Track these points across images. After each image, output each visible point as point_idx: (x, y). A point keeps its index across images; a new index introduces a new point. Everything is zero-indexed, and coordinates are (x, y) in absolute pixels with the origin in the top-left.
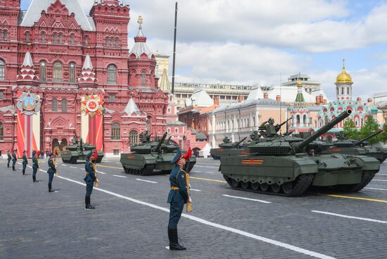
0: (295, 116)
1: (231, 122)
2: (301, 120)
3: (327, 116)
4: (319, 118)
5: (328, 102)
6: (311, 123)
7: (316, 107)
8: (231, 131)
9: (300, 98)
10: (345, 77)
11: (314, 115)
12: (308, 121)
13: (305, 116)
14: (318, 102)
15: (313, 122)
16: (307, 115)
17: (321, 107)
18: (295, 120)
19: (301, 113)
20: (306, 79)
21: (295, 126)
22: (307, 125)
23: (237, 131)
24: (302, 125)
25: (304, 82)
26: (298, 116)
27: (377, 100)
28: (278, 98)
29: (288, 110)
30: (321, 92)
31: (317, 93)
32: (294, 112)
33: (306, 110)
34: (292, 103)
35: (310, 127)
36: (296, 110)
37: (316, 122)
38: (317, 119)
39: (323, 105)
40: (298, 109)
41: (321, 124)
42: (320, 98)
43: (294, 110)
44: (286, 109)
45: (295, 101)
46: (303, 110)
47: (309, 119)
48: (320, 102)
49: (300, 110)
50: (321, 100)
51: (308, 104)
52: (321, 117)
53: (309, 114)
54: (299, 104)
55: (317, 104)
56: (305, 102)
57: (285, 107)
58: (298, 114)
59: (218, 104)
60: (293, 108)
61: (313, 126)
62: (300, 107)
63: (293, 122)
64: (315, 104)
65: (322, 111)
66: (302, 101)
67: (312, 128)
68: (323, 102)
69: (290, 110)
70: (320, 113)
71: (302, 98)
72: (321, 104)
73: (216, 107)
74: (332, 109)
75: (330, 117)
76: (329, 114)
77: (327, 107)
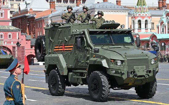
0: (136, 21)
2: (143, 25)
4: (162, 23)
6: (152, 28)
7: (158, 12)
12: (149, 26)
13: (146, 21)
14: (161, 6)
15: (155, 28)
16: (149, 21)
17: (163, 12)
18: (137, 26)
19: (143, 17)
21: (136, 32)
22: (149, 30)
24: (143, 31)
26: (139, 21)
29: (129, 14)
32: (135, 17)
33: (148, 15)
34: (134, 7)
35: (152, 33)
36: (137, 15)
37: (158, 28)
38: (159, 24)
39: (166, 10)
40: (139, 13)
41: (163, 29)
42: (163, 2)
43: (135, 15)
44: (127, 14)
45: (136, 5)
46: (144, 15)
47: (151, 25)
48: (163, 7)
49: (141, 15)
50: (164, 5)
51: (150, 9)
52: (163, 23)
53: (151, 19)
54: (140, 9)
55: (159, 8)
56: (147, 7)
57: (125, 12)
58: (139, 18)
59: (55, 8)
60: (134, 13)
61: (155, 32)
62: (142, 11)
63: (134, 28)
64: (157, 8)
65: (165, 16)
66: (144, 5)
67: (155, 34)
68: (165, 7)
69: (131, 15)
70: (163, 18)
71: (143, 2)
72: (163, 8)
73: (52, 11)
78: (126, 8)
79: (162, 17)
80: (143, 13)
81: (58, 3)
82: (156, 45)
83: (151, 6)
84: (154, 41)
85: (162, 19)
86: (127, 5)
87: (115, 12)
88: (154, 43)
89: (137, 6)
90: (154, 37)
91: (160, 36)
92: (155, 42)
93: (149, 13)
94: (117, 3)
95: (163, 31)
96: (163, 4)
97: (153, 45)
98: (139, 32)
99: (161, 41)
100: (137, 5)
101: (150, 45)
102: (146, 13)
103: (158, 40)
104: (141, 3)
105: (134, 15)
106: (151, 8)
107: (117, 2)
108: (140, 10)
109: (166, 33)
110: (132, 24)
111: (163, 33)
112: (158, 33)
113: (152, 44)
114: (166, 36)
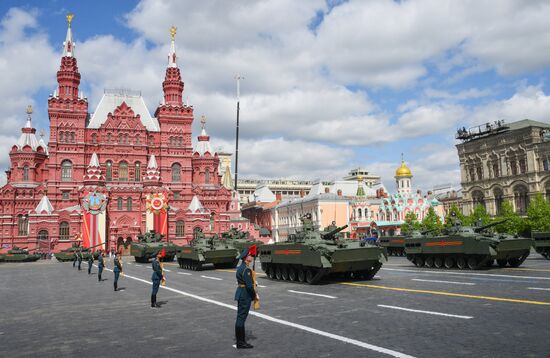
0: (357, 210)
1: (293, 217)
2: (363, 213)
3: (388, 210)
4: (381, 211)
5: (388, 195)
6: (372, 216)
7: (377, 201)
8: (294, 226)
9: (360, 192)
10: (404, 171)
11: (375, 208)
12: (369, 214)
13: (366, 210)
14: (379, 195)
15: (375, 215)
16: (369, 209)
17: (381, 201)
18: (357, 214)
19: (363, 206)
20: (366, 173)
21: (357, 219)
22: (369, 218)
24: (363, 219)
25: (364, 176)
26: (360, 210)
27: (437, 192)
28: (339, 192)
29: (350, 204)
30: (382, 186)
31: (378, 187)
32: (355, 206)
33: (367, 204)
34: (354, 197)
35: (372, 221)
36: (358, 204)
37: (377, 215)
38: (379, 213)
39: (384, 199)
41: (382, 217)
42: (381, 192)
43: (355, 204)
44: (347, 203)
46: (364, 204)
47: (371, 213)
49: (361, 204)
51: (369, 198)
53: (370, 207)
54: (360, 198)
56: (366, 196)
58: (359, 207)
59: (281, 200)
60: (355, 202)
61: (374, 219)
63: (355, 216)
64: (376, 197)
65: (383, 204)
66: (363, 194)
67: (374, 221)
68: (383, 196)
69: (352, 204)
70: (381, 206)
72: (381, 197)
73: (278, 203)
74: (393, 202)
75: (391, 210)
76: (390, 207)
77: (388, 200)
78: (347, 198)
80: (362, 202)
83: (370, 195)
86: (347, 195)
87: (337, 202)
90: (373, 224)
91: (379, 223)
93: (368, 202)
94: (338, 194)
96: (381, 194)
98: (359, 220)
99: (380, 228)
100: (357, 195)
103: (378, 227)
108: (360, 200)
109: (385, 221)
110: (353, 213)
111: (382, 220)
112: (378, 221)
114: (385, 223)
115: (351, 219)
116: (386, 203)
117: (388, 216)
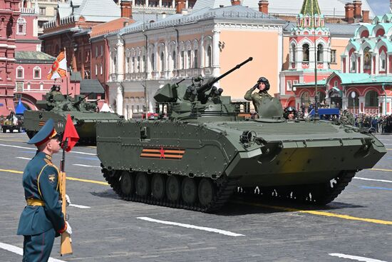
0: (300, 46)
1: (158, 57)
2: (313, 54)
3: (368, 48)
4: (352, 50)
5: (371, 16)
6: (333, 62)
7: (345, 28)
8: (158, 76)
9: (310, 6)
11: (341, 44)
12: (326, 56)
13: (320, 46)
14: (351, 15)
15: (339, 60)
16: (326, 45)
17: (355, 28)
18: (300, 56)
19: (313, 38)
21: (299, 67)
22: (325, 66)
23: (170, 76)
24: (313, 66)
26: (306, 46)
28: (263, 5)
29: (285, 31)
32: (296, 38)
33: (323, 34)
34: (295, 17)
35: (331, 71)
36: (302, 33)
37: (344, 60)
38: (347, 54)
39: (361, 24)
40: (305, 30)
41: (354, 64)
42: (355, 8)
43: (297, 34)
44: (280, 30)
45: (299, 12)
46: (317, 33)
47: (330, 54)
48: (355, 17)
49: (310, 33)
50: (357, 12)
51: (328, 21)
52: (355, 50)
53: (329, 42)
54: (308, 21)
55: (347, 20)
56: (322, 16)
57: (277, 26)
58: (305, 41)
59: (131, 17)
60: (296, 29)
61: (337, 69)
62: (311, 25)
63: (294, 60)
64: (343, 19)
65: (359, 37)
66: (316, 12)
67: (337, 73)
68: (360, 16)
69: (289, 33)
70: (354, 40)
71: (315, 6)
72: (356, 20)
73: (125, 23)
74: (381, 32)
75: (375, 50)
76: (372, 42)
77: (370, 27)
78: (278, 19)
79: (352, 39)
80: (313, 30)
81: (137, 7)
82: (339, 96)
83: (330, 14)
84: (335, 88)
85: (353, 42)
86: (280, 13)
87: (256, 25)
88: (336, 92)
89: (301, 15)
90: (335, 79)
91: (347, 79)
92: (338, 90)
93: (325, 31)
94: (260, 8)
95: (354, 68)
96: (355, 12)
97: (333, 96)
98: (304, 68)
99: (350, 87)
100: (302, 12)
101: (327, 97)
102: (320, 30)
103: (343, 87)
104: (309, 8)
105: (295, 34)
106: (330, 19)
107: (260, 5)
108: (308, 24)
109: (359, 72)
110: (290, 52)
111: (353, 71)
112: (345, 72)
113: (330, 94)
114: (361, 77)
115: (285, 67)
116: (365, 34)
117: (367, 64)
